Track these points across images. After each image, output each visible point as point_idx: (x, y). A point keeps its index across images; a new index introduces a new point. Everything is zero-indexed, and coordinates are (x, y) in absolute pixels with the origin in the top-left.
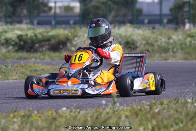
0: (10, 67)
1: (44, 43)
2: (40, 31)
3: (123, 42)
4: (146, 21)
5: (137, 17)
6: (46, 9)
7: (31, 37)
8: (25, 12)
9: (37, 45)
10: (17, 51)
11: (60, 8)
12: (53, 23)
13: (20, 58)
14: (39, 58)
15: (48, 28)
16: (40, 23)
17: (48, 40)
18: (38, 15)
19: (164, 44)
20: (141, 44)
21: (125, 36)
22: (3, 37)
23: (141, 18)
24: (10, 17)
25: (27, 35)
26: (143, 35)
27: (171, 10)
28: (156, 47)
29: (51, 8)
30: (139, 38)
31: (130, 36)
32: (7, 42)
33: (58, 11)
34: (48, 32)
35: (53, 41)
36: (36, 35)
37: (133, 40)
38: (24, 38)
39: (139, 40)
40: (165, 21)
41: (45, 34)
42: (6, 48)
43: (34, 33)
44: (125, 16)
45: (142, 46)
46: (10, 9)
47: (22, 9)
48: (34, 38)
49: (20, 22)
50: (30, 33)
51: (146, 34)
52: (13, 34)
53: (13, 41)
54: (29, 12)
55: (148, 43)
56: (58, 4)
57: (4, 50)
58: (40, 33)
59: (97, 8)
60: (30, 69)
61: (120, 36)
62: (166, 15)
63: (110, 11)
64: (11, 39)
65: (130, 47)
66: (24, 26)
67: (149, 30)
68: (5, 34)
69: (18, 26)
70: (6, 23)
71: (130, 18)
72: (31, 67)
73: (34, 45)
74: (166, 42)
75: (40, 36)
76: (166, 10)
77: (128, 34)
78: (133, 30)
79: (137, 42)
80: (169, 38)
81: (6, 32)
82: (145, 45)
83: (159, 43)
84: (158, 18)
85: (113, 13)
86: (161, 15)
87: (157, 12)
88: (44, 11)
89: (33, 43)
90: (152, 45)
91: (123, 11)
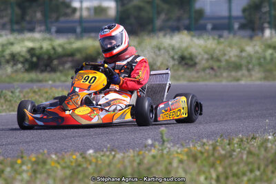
0: (17, 94)
1: (65, 59)
2: (61, 42)
3: (176, 57)
4: (209, 26)
5: (197, 20)
6: (69, 11)
7: (48, 50)
8: (39, 15)
9: (55, 62)
10: (27, 70)
11: (88, 9)
12: (79, 30)
13: (32, 81)
14: (59, 80)
15: (72, 37)
16: (60, 31)
17: (72, 55)
18: (57, 20)
19: (233, 59)
20: (202, 59)
21: (180, 48)
22: (7, 52)
23: (202, 22)
24: (17, 23)
25: (41, 48)
26: (206, 47)
27: (244, 10)
28: (223, 64)
29: (75, 10)
30: (200, 50)
31: (187, 48)
32: (14, 58)
33: (85, 14)
34: (71, 43)
35: (78, 56)
36: (54, 49)
37: (191, 54)
38: (37, 52)
39: (199, 54)
40: (236, 26)
41: (67, 46)
42: (13, 66)
43: (51, 45)
44: (179, 19)
45: (204, 62)
46: (18, 11)
47: (35, 12)
48: (52, 52)
49: (32, 30)
50: (46, 45)
51: (209, 46)
52: (22, 47)
53: (22, 56)
54: (45, 15)
55: (212, 58)
56: (85, 5)
57: (9, 69)
58: (60, 45)
59: (140, 9)
60: (45, 95)
61: (173, 49)
62: (237, 18)
63: (159, 13)
64: (19, 53)
65: (186, 64)
66: (37, 35)
67: (214, 39)
68: (10, 47)
69: (29, 35)
70: (12, 31)
71: (186, 22)
72: (46, 92)
73: (52, 62)
74: (237, 56)
75: (59, 50)
76: (237, 11)
77: (184, 45)
78: (192, 40)
79: (196, 57)
80: (242, 50)
81: (12, 44)
82: (207, 60)
83: (227, 57)
84: (226, 21)
85: (163, 16)
86: (230, 18)
87: (225, 13)
88: (66, 15)
89: (50, 59)
90: (218, 60)
91: (177, 13)
